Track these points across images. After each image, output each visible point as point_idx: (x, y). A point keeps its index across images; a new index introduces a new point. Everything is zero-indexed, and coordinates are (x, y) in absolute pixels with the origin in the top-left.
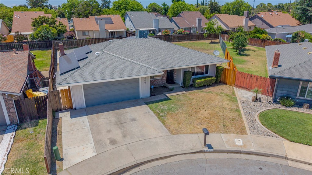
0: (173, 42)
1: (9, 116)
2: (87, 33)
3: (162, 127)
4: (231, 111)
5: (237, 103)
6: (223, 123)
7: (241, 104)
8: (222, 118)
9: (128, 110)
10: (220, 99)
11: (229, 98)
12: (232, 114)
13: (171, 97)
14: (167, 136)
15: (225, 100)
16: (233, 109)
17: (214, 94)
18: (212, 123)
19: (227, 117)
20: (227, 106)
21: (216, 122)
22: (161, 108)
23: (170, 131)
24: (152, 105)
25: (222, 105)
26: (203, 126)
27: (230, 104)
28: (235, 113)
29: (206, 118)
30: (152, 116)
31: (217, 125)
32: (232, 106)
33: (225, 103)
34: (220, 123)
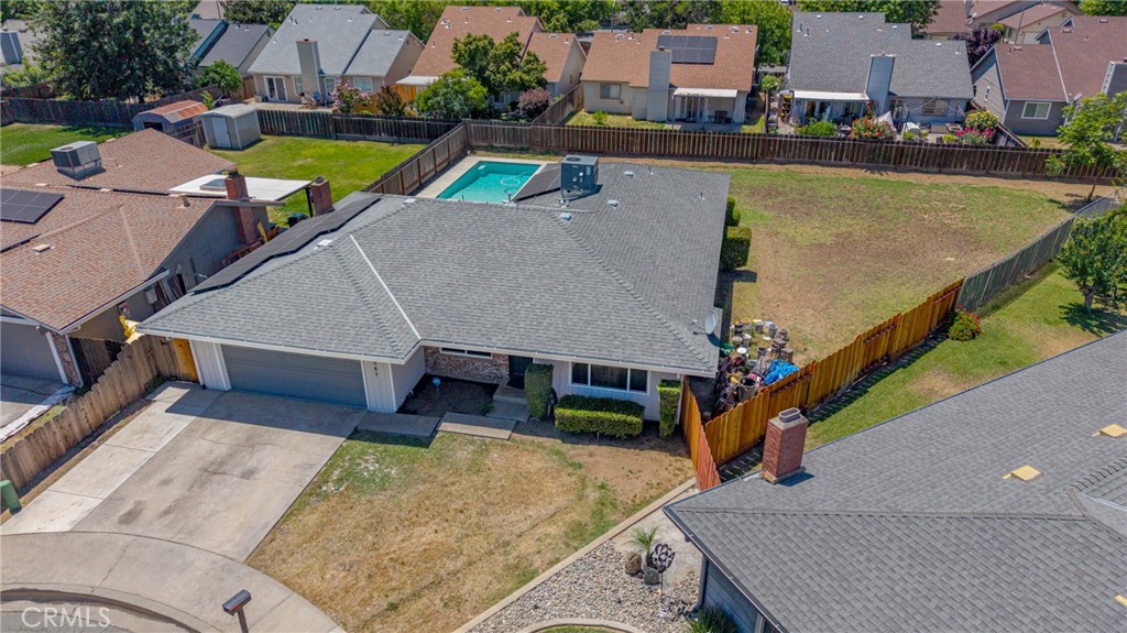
0: (895, 170)
1: (64, 367)
2: (614, 91)
3: (266, 527)
4: (508, 568)
5: (576, 549)
6: (401, 596)
7: (574, 560)
8: (431, 580)
9: (286, 437)
10: (552, 509)
11: (586, 519)
12: (489, 580)
13: (440, 438)
14: (229, 561)
15: (567, 518)
16: (524, 564)
17: (574, 478)
18: (379, 579)
19: (452, 585)
20: (526, 546)
21: (394, 584)
22: (360, 464)
23: (260, 550)
24: (358, 445)
25: (518, 532)
26: (345, 577)
27: (548, 540)
28: (500, 583)
29: (393, 556)
30: (299, 481)
31: (376, 594)
32: (539, 552)
33: (539, 531)
34: (397, 592)
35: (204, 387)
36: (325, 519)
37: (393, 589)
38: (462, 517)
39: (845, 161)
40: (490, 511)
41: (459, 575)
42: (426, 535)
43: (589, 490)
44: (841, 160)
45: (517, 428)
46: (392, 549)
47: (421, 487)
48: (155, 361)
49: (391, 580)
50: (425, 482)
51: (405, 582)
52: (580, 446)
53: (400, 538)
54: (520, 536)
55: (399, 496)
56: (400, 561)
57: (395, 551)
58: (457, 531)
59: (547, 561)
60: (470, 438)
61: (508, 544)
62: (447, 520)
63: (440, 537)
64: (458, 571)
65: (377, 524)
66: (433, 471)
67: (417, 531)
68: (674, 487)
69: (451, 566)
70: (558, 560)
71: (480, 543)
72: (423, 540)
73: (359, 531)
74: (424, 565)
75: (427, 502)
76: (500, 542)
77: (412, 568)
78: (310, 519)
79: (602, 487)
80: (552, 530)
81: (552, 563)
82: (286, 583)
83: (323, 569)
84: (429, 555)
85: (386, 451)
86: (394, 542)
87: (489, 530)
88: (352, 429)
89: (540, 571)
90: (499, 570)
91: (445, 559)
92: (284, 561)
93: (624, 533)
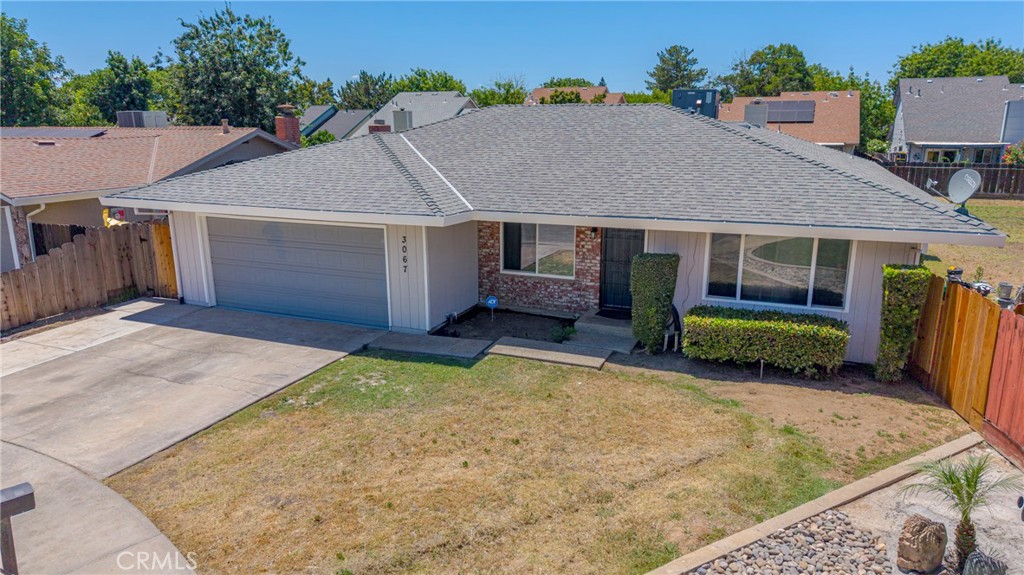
3: (171, 437)
4: (607, 536)
5: (760, 519)
6: (370, 561)
7: (762, 536)
8: (441, 540)
9: (260, 348)
10: (693, 454)
11: (768, 473)
12: (569, 552)
13: (490, 360)
14: (81, 477)
15: (727, 469)
16: (644, 535)
17: (727, 417)
18: (333, 528)
19: (487, 556)
20: (645, 505)
21: (361, 538)
22: (358, 380)
23: (143, 465)
24: (362, 361)
25: (628, 480)
26: (269, 518)
27: (692, 499)
28: (592, 562)
29: (376, 494)
30: (255, 390)
31: (318, 552)
32: (677, 516)
33: (672, 485)
34: (363, 554)
35: (182, 301)
36: (274, 436)
37: (358, 547)
38: (518, 449)
39: (998, 192)
40: (571, 446)
41: (503, 539)
42: (445, 469)
43: (761, 435)
44: (993, 190)
45: (613, 357)
46: (376, 484)
47: (449, 409)
48: (130, 265)
49: (358, 530)
50: (455, 402)
51: (386, 539)
52: (728, 382)
53: (394, 469)
54: (632, 487)
55: (408, 416)
56: (386, 502)
57: (380, 488)
58: (505, 468)
59: (697, 532)
60: (538, 363)
61: (608, 498)
62: (487, 451)
63: (472, 474)
64: (501, 531)
65: (359, 448)
66: (473, 392)
67: (429, 462)
68: (938, 443)
69: (487, 520)
70: (722, 534)
71: (550, 491)
72: (440, 475)
73: (326, 454)
74: (433, 514)
75: (456, 426)
76: (592, 492)
77: (406, 515)
78: (249, 434)
79: (788, 431)
80: (700, 484)
81: (706, 538)
82: (155, 519)
83: (233, 503)
84: (442, 499)
85: (402, 369)
86: (382, 474)
87: (569, 473)
88: (360, 346)
89: (684, 550)
90: (589, 539)
91: (476, 508)
92: (172, 486)
93: (862, 502)
